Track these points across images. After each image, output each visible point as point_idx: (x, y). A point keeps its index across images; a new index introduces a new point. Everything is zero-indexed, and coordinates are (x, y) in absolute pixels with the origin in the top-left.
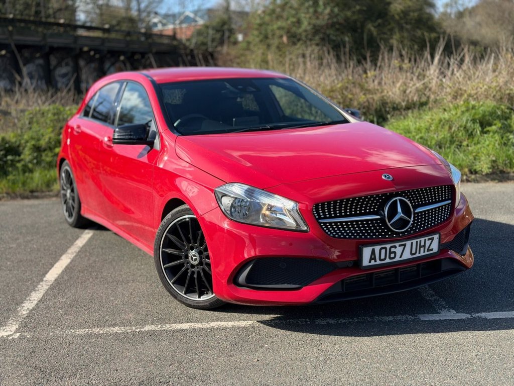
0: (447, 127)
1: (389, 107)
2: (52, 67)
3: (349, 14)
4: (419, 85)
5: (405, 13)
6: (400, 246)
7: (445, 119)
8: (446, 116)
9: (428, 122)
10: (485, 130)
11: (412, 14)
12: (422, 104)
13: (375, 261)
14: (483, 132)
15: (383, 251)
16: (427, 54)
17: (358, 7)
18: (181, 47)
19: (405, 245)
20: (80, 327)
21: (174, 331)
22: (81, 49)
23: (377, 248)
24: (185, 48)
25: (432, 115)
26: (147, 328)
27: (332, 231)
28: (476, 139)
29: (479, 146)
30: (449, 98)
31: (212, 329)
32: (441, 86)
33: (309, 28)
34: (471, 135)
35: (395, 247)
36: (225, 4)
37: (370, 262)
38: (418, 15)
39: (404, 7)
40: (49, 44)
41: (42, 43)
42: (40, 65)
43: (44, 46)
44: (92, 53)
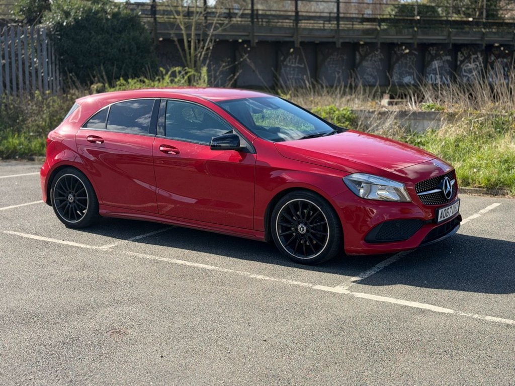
2: (459, 63)
40: (452, 42)
41: (446, 42)
42: (448, 61)
43: (448, 44)
44: (502, 48)
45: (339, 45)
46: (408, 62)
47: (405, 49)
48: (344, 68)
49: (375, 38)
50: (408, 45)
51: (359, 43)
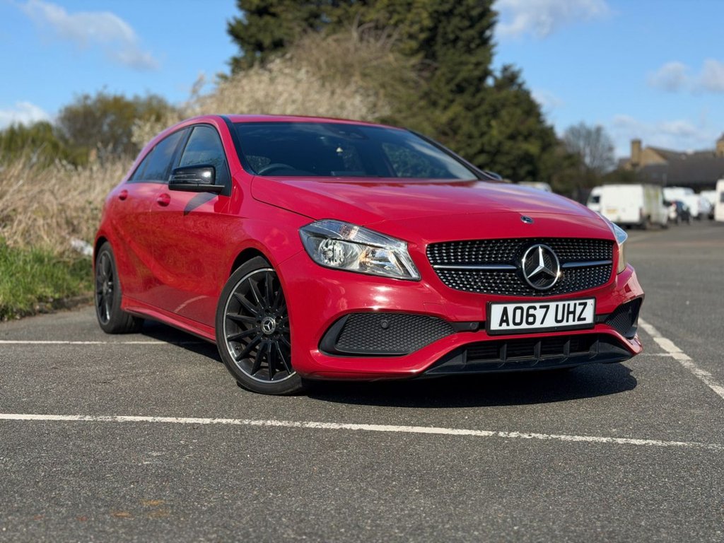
6: (541, 307)
13: (508, 325)
15: (518, 312)
19: (547, 307)
23: (510, 307)
27: (451, 281)
35: (535, 308)
37: (501, 325)
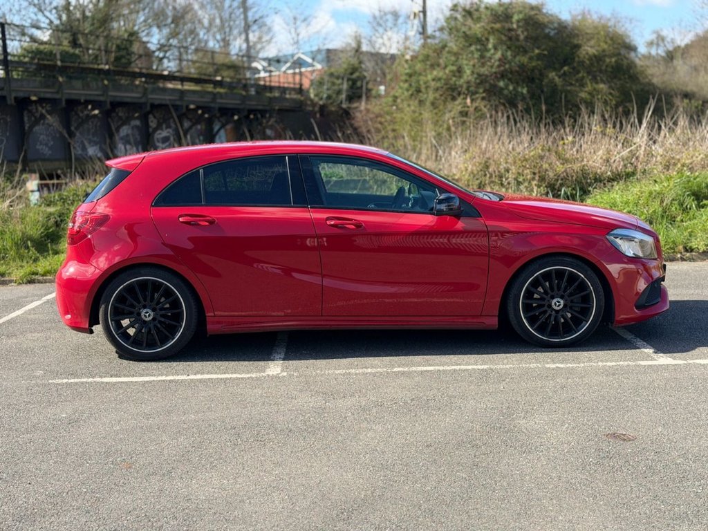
0: (659, 200)
1: (590, 178)
2: (151, 130)
3: (525, 59)
4: (625, 153)
5: (598, 59)
7: (655, 191)
8: (657, 188)
9: (637, 194)
10: (701, 203)
11: (608, 60)
12: (628, 175)
14: (700, 207)
16: (634, 118)
17: (537, 51)
18: (309, 102)
20: (335, 369)
21: (422, 371)
22: (187, 107)
24: (314, 104)
25: (641, 188)
26: (396, 369)
28: (691, 213)
29: (695, 221)
30: (660, 167)
31: (455, 370)
32: (649, 154)
33: (472, 79)
34: (685, 210)
36: (354, 45)
38: (616, 62)
39: (597, 51)
40: (150, 101)
41: (143, 100)
42: (137, 127)
43: (145, 104)
44: (200, 112)
45: (11, 101)
46: (91, 127)
47: (93, 109)
48: (8, 134)
49: (57, 93)
50: (97, 105)
51: (29, 98)
